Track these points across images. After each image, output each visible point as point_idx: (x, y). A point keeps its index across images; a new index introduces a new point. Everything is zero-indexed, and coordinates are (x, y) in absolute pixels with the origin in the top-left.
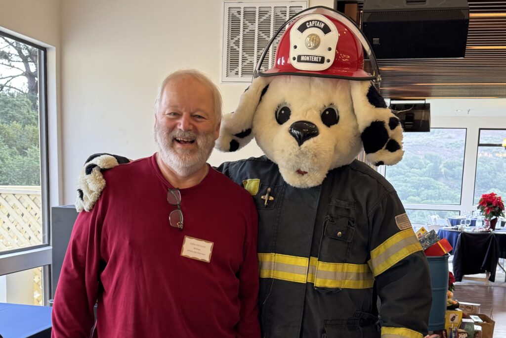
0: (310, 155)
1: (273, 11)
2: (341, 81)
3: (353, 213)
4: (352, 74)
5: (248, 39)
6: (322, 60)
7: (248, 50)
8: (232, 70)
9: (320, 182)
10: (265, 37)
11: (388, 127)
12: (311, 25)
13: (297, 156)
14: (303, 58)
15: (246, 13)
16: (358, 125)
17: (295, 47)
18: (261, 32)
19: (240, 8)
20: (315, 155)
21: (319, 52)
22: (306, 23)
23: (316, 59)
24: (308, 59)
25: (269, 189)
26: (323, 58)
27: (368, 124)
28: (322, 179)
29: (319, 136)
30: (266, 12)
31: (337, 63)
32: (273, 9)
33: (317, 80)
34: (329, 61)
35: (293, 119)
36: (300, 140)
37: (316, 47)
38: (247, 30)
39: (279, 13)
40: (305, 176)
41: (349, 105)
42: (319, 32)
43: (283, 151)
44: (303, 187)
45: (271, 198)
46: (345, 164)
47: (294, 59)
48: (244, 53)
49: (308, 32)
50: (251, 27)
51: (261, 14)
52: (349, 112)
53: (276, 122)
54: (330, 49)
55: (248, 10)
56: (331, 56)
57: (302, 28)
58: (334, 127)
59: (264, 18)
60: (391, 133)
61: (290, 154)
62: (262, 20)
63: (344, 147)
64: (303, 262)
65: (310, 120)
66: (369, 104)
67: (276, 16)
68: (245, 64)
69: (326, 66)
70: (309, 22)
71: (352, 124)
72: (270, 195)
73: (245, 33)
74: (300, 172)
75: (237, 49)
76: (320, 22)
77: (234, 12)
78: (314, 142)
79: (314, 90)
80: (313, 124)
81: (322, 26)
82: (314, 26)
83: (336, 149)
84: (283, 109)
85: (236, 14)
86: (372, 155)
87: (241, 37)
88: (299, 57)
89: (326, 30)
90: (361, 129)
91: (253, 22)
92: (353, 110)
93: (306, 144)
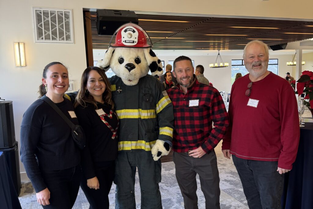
0: (133, 75)
1: (57, 13)
2: (140, 49)
3: (150, 92)
4: (143, 46)
5: (46, 24)
6: (133, 42)
7: (47, 29)
8: (40, 37)
9: (137, 83)
10: (54, 24)
11: (157, 63)
12: (128, 30)
13: (129, 75)
14: (127, 41)
15: (44, 13)
16: (147, 63)
17: (124, 37)
18: (52, 22)
19: (41, 11)
20: (135, 75)
21: (132, 39)
22: (126, 29)
23: (131, 42)
24: (128, 41)
25: (119, 87)
26: (134, 41)
27: (151, 63)
28: (137, 82)
29: (136, 68)
30: (53, 13)
31: (139, 43)
32: (57, 12)
33: (132, 49)
34: (136, 42)
35: (126, 62)
36: (130, 70)
37: (131, 37)
38: (45, 20)
39: (59, 14)
40: (132, 81)
41: (144, 56)
42: (132, 33)
43: (124, 74)
44: (131, 85)
45: (121, 90)
46: (144, 76)
47: (124, 41)
48: (45, 30)
49: (128, 32)
50: (47, 19)
51: (51, 14)
52: (144, 59)
53: (119, 63)
54: (136, 38)
55: (44, 12)
56: (136, 40)
57: (126, 31)
58: (139, 64)
59: (53, 16)
60: (158, 65)
61: (126, 75)
62: (52, 16)
63: (144, 71)
64: (136, 111)
65: (131, 63)
66: (151, 56)
67: (58, 15)
68: (46, 35)
69: (135, 44)
70: (127, 29)
71: (146, 63)
72: (120, 89)
73: (44, 21)
74: (130, 80)
75: (42, 28)
76: (132, 29)
77: (38, 12)
78: (134, 70)
79: (131, 52)
80: (133, 64)
81: (132, 30)
82: (130, 30)
83: (141, 72)
84: (121, 58)
85: (39, 13)
86: (153, 73)
87: (43, 23)
88: (125, 41)
89: (134, 32)
90: (149, 64)
91: (48, 17)
92: (145, 58)
93: (132, 71)
